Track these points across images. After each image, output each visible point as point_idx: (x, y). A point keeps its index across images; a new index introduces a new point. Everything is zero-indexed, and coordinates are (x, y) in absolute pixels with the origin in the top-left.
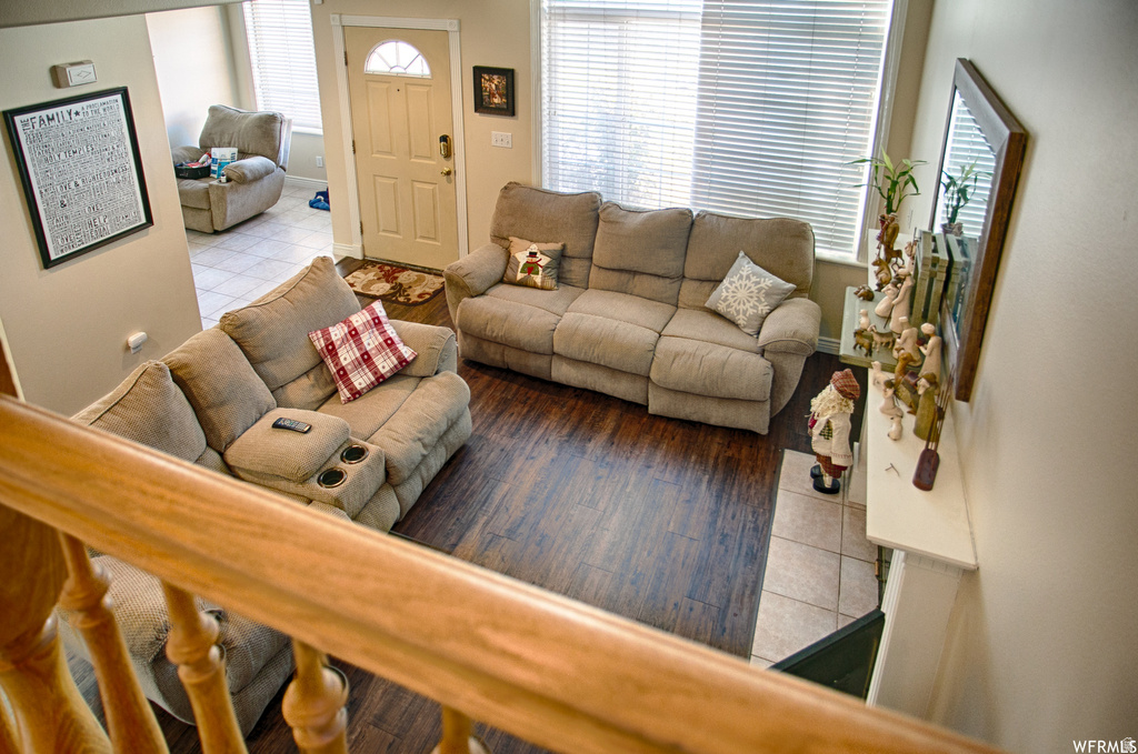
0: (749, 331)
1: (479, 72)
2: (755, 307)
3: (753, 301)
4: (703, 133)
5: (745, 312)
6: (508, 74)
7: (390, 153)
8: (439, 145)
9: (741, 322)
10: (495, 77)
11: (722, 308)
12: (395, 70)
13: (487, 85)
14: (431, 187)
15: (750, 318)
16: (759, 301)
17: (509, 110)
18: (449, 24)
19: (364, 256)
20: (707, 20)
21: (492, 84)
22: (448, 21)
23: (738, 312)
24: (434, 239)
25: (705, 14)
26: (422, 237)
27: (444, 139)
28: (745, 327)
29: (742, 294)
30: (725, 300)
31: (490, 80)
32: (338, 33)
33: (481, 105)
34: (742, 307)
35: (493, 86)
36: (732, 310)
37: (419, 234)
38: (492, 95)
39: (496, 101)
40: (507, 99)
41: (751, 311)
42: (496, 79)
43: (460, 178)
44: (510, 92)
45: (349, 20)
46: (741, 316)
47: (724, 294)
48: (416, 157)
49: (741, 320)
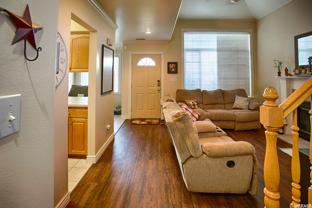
0: (247, 109)
1: (169, 63)
2: (246, 104)
3: (245, 103)
4: (219, 74)
5: (244, 106)
6: (176, 64)
7: (142, 87)
8: (157, 83)
9: (244, 108)
10: (173, 64)
11: (238, 106)
12: (146, 65)
13: (171, 66)
14: (153, 95)
15: (246, 106)
16: (246, 102)
17: (176, 72)
18: (162, 53)
19: (131, 118)
20: (218, 50)
21: (172, 66)
22: (162, 52)
23: (242, 106)
24: (154, 110)
25: (217, 49)
26: (150, 110)
27: (159, 81)
28: (245, 109)
29: (242, 102)
30: (238, 104)
31: (171, 65)
32: (130, 57)
33: (169, 72)
34: (243, 105)
35: (172, 67)
36: (241, 106)
37: (149, 109)
38: (172, 69)
39: (173, 70)
40: (176, 69)
41: (245, 105)
42: (173, 65)
43: (162, 91)
44: (176, 68)
45: (134, 53)
46: (243, 106)
47: (237, 103)
48: (150, 87)
49: (244, 107)
